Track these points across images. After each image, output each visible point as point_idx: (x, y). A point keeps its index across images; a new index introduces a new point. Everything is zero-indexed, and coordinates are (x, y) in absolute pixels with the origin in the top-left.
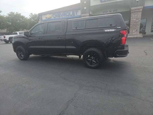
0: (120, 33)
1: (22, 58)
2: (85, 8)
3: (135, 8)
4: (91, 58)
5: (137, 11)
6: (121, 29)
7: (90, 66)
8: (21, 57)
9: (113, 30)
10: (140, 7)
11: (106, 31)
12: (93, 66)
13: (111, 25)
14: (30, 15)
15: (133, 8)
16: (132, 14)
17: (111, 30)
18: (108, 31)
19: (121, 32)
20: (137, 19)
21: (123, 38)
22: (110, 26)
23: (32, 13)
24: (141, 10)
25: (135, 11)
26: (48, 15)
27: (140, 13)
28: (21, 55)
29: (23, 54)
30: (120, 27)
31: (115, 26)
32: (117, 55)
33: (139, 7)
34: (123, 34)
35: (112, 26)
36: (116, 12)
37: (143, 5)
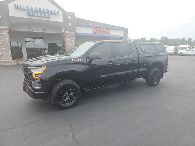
3: (69, 32)
5: (71, 35)
10: (73, 32)
11: (162, 54)
15: (67, 32)
20: (72, 43)
24: (74, 35)
36: (45, 32)
37: (75, 31)
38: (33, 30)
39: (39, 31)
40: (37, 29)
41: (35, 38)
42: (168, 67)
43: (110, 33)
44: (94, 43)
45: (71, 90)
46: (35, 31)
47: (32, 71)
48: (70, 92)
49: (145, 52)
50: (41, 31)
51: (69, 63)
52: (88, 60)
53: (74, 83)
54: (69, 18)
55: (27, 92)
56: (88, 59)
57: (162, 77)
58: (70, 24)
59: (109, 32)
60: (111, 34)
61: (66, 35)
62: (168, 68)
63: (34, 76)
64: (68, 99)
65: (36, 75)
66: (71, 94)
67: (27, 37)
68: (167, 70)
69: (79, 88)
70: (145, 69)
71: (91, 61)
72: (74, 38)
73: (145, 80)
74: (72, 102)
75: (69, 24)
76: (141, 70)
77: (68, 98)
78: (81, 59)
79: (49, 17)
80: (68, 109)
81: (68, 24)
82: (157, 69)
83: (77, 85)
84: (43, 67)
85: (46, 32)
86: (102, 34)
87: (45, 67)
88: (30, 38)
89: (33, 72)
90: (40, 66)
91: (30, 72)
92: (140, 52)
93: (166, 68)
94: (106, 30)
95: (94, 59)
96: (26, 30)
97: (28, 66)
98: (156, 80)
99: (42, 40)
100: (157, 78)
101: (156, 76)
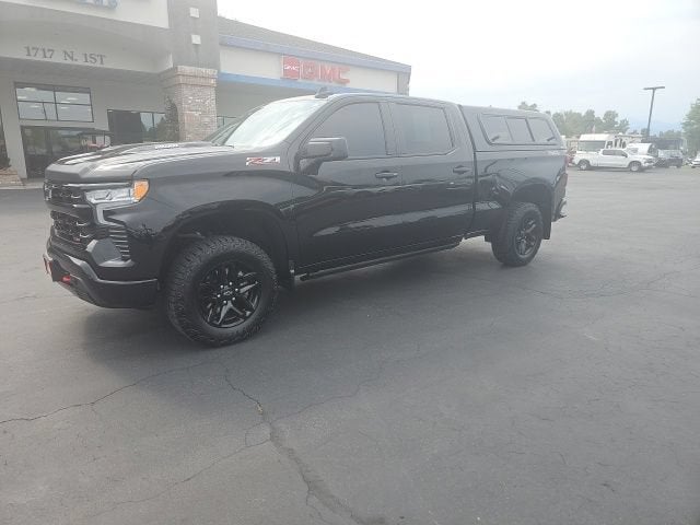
3: (193, 70)
5: (198, 81)
10: (209, 72)
16: (185, 91)
20: (205, 113)
24: (213, 81)
25: (192, 80)
27: (212, 94)
33: (204, 70)
36: (98, 65)
37: (215, 65)
38: (48, 54)
39: (72, 58)
40: (66, 53)
41: (54, 88)
42: (564, 199)
43: (348, 81)
44: (323, 102)
45: (240, 274)
46: (58, 58)
47: (92, 198)
48: (237, 282)
49: (496, 142)
50: (80, 62)
51: (235, 170)
52: (304, 163)
53: (254, 250)
54: (194, 13)
55: (72, 285)
56: (303, 160)
57: (547, 237)
58: (196, 39)
59: (343, 77)
60: (348, 86)
61: (181, 80)
62: (565, 203)
63: (101, 220)
64: (231, 309)
65: (108, 214)
66: (242, 290)
67: (23, 85)
68: (564, 210)
69: (270, 266)
70: (494, 205)
71: (315, 167)
72: (213, 92)
73: (489, 244)
74: (246, 318)
75: (193, 37)
76: (481, 206)
77: (230, 305)
78: (278, 159)
79: (112, 7)
80: (234, 347)
81: (190, 39)
82: (531, 207)
83: (263, 257)
84: (136, 184)
85: (101, 66)
86: (315, 82)
87: (146, 183)
88: (33, 90)
89: (94, 201)
90: (126, 180)
91: (83, 200)
92: (481, 144)
93: (561, 204)
94: (333, 69)
95: (326, 157)
96: (21, 55)
97: (75, 178)
98: (528, 246)
99: (85, 98)
100: (529, 238)
101: (528, 231)
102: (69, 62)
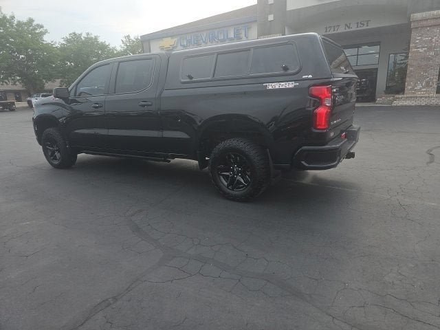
0: (312, 96)
1: (56, 162)
2: (271, 18)
3: (425, 15)
4: (233, 171)
6: (313, 82)
7: (229, 193)
8: (55, 158)
9: (291, 85)
11: (270, 86)
12: (236, 192)
13: (286, 69)
14: (124, 40)
15: (418, 16)
16: (414, 34)
17: (284, 85)
18: (277, 87)
19: (314, 90)
20: (430, 49)
21: (320, 110)
22: (282, 72)
23: (128, 36)
25: (425, 23)
26: (165, 40)
28: (53, 153)
29: (59, 152)
30: (310, 76)
31: (297, 73)
32: (303, 162)
34: (320, 99)
35: (290, 72)
36: (365, 27)
38: (336, 29)
39: (349, 28)
40: (346, 25)
46: (342, 30)
50: (354, 28)
61: (413, 25)
70: (181, 136)
76: (169, 134)
85: (368, 27)
102: (348, 30)
